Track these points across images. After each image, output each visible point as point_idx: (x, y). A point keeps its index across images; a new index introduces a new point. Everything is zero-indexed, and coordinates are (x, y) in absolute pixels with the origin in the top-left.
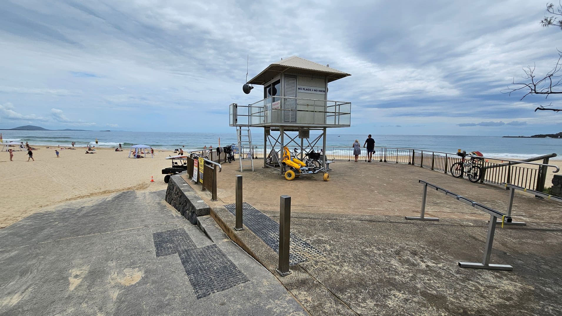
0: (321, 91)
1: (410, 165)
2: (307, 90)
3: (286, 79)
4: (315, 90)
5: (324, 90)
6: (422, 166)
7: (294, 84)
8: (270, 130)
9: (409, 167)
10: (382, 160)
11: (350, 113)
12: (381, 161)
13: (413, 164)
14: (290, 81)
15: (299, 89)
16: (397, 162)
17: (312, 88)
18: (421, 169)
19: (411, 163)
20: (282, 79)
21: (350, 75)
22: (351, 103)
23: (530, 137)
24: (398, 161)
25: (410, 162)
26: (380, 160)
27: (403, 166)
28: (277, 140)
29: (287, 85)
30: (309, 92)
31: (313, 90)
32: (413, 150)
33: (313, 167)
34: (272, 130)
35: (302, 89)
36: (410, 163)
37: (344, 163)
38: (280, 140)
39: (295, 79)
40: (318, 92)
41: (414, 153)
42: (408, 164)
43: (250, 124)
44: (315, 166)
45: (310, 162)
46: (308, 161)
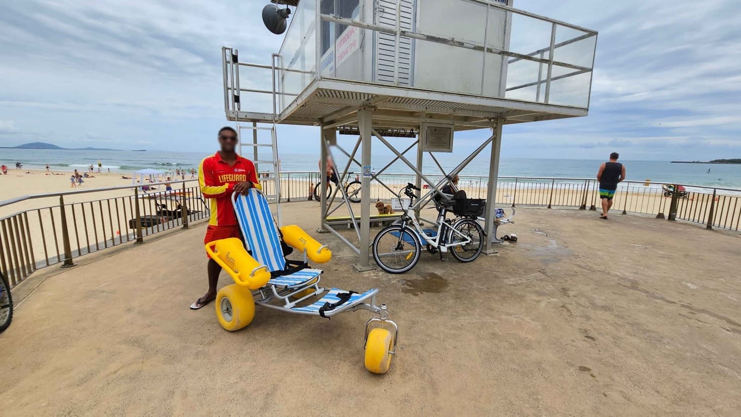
1: (660, 221)
6: (709, 227)
8: (338, 132)
10: (587, 205)
11: (591, 70)
12: (583, 207)
13: (671, 218)
16: (624, 212)
19: (666, 214)
22: (596, 33)
23: (707, 163)
25: (662, 212)
26: (581, 205)
27: (642, 221)
28: (351, 154)
33: (464, 243)
34: (341, 133)
36: (660, 216)
38: (359, 156)
42: (656, 217)
43: (278, 113)
44: (467, 240)
45: (455, 228)
46: (446, 224)
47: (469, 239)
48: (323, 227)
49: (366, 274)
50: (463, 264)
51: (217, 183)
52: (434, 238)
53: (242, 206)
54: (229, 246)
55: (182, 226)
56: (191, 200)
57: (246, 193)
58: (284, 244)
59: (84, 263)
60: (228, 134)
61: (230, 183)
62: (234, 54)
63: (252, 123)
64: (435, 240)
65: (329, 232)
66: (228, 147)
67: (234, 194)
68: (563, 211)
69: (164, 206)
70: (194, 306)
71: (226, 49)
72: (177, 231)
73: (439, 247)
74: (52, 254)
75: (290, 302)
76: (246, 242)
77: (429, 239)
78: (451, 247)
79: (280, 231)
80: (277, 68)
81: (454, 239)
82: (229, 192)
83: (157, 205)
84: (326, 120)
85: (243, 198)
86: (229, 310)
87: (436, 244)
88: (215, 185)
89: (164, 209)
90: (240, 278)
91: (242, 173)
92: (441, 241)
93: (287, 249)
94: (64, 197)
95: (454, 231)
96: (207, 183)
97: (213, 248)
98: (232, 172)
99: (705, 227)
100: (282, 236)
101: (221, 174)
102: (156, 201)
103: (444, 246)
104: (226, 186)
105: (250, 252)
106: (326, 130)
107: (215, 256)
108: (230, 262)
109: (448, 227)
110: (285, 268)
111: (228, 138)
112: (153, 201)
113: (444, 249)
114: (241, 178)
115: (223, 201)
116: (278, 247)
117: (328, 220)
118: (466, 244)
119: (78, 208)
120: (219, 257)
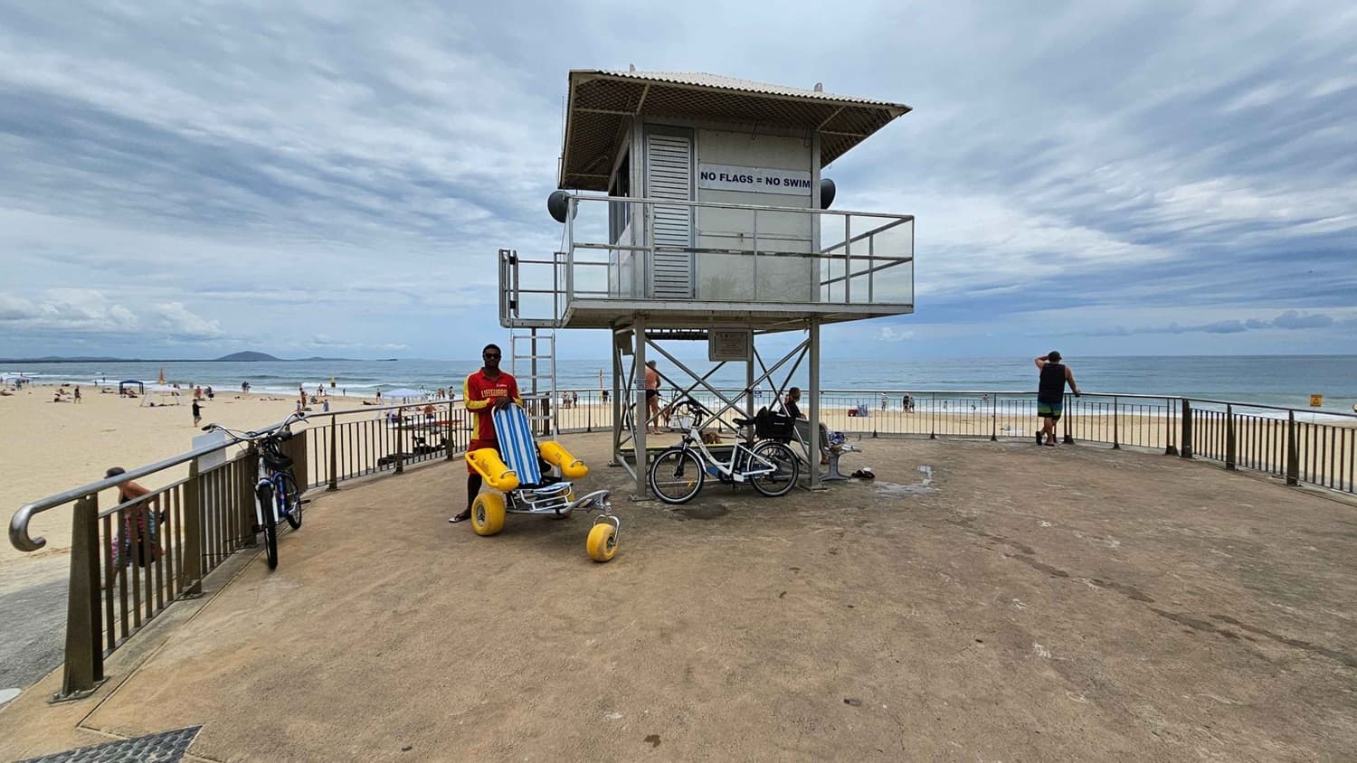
0: (794, 183)
1: (1171, 459)
2: (735, 179)
3: (652, 141)
4: (769, 181)
5: (807, 179)
6: (1230, 466)
7: (681, 160)
9: (1171, 469)
11: (911, 259)
13: (1186, 453)
14: (666, 148)
15: (704, 176)
16: (1116, 446)
17: (755, 173)
18: (1232, 478)
19: (1179, 447)
20: (636, 141)
21: (905, 110)
22: (912, 218)
24: (1120, 441)
25: (1171, 444)
27: (1144, 460)
29: (656, 163)
30: (746, 186)
31: (759, 180)
32: (1185, 404)
33: (767, 472)
35: (718, 177)
36: (1171, 450)
37: (910, 447)
39: (686, 140)
40: (783, 189)
41: (1187, 412)
42: (1164, 452)
43: (559, 318)
44: (772, 468)
45: (755, 453)
46: (742, 447)
47: (775, 467)
48: (616, 459)
49: (639, 504)
50: (768, 499)
51: (479, 398)
52: (726, 464)
53: (501, 420)
54: (487, 454)
55: (446, 457)
56: (458, 431)
57: (506, 407)
58: (541, 460)
59: (348, 488)
60: (491, 351)
61: (491, 397)
62: (512, 255)
63: (530, 330)
64: (728, 467)
65: (621, 465)
66: (492, 364)
67: (494, 408)
68: (1011, 445)
69: (423, 440)
70: (453, 520)
71: (503, 251)
72: (440, 463)
73: (732, 475)
74: (321, 479)
75: (536, 507)
76: (503, 454)
77: (720, 466)
78: (750, 476)
79: (537, 447)
80: (559, 263)
81: (756, 467)
82: (489, 406)
83: (414, 438)
84: (617, 324)
85: (503, 413)
86: (482, 518)
87: (729, 472)
88: (477, 400)
89: (421, 445)
90: (492, 480)
91: (504, 388)
92: (735, 468)
93: (545, 466)
94: (336, 416)
95: (753, 457)
96: (471, 398)
97: (472, 457)
98: (495, 388)
99: (1224, 464)
100: (539, 451)
101: (483, 390)
102: (413, 433)
103: (740, 474)
104: (488, 400)
105: (505, 463)
106: (619, 335)
107: (472, 463)
108: (484, 467)
109: (745, 451)
110: (540, 483)
111: (492, 354)
112: (410, 432)
113: (739, 478)
114: (502, 392)
115: (484, 415)
116: (534, 461)
117: (622, 451)
118: (771, 472)
119: (346, 428)
120: (477, 463)
